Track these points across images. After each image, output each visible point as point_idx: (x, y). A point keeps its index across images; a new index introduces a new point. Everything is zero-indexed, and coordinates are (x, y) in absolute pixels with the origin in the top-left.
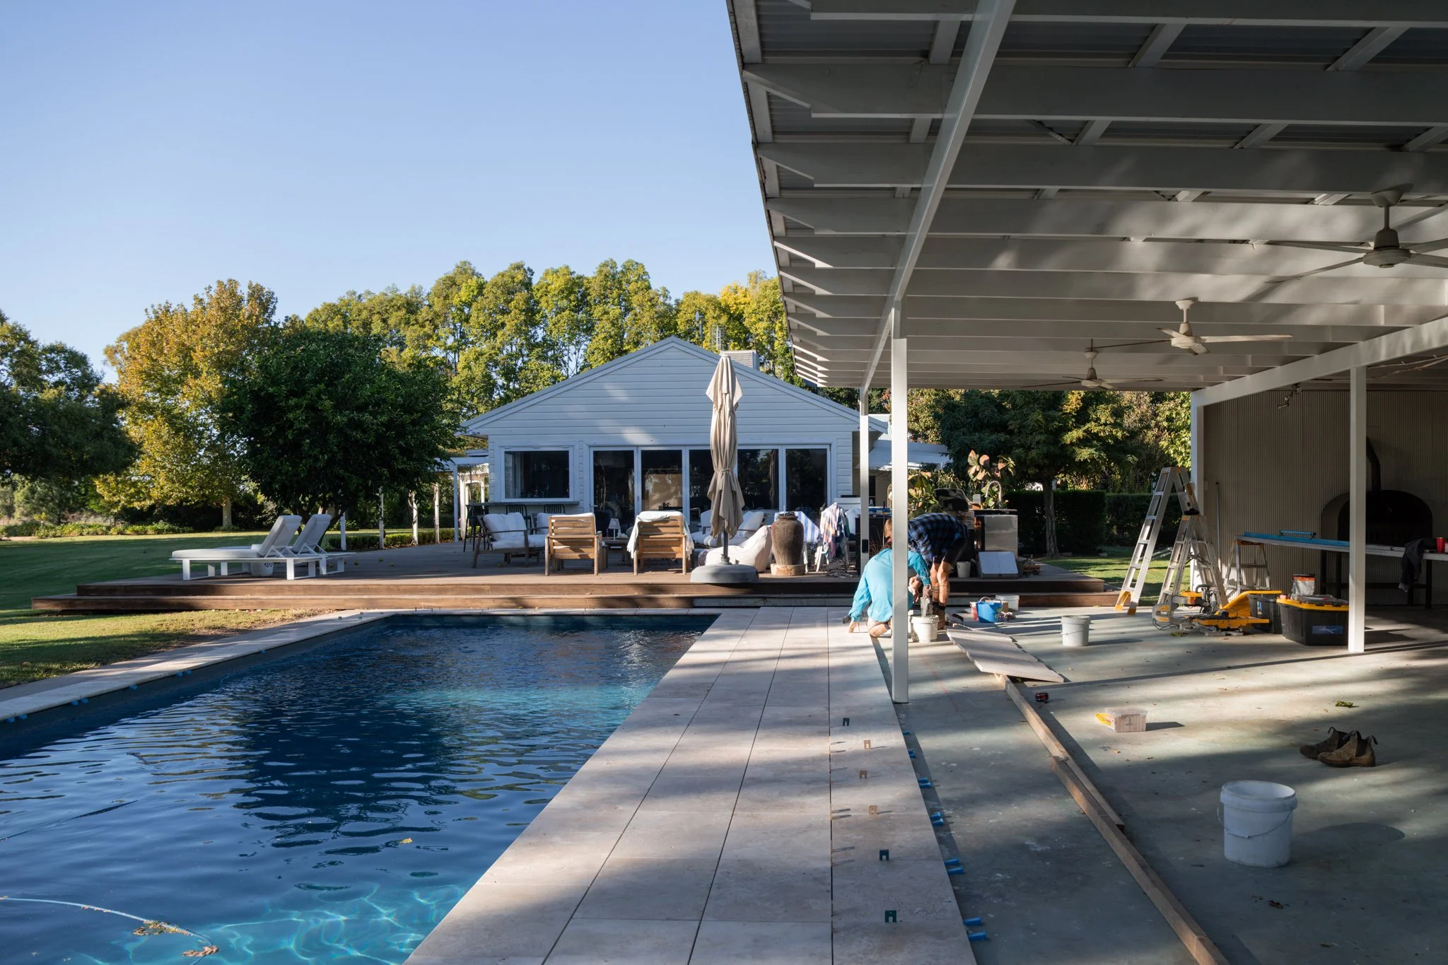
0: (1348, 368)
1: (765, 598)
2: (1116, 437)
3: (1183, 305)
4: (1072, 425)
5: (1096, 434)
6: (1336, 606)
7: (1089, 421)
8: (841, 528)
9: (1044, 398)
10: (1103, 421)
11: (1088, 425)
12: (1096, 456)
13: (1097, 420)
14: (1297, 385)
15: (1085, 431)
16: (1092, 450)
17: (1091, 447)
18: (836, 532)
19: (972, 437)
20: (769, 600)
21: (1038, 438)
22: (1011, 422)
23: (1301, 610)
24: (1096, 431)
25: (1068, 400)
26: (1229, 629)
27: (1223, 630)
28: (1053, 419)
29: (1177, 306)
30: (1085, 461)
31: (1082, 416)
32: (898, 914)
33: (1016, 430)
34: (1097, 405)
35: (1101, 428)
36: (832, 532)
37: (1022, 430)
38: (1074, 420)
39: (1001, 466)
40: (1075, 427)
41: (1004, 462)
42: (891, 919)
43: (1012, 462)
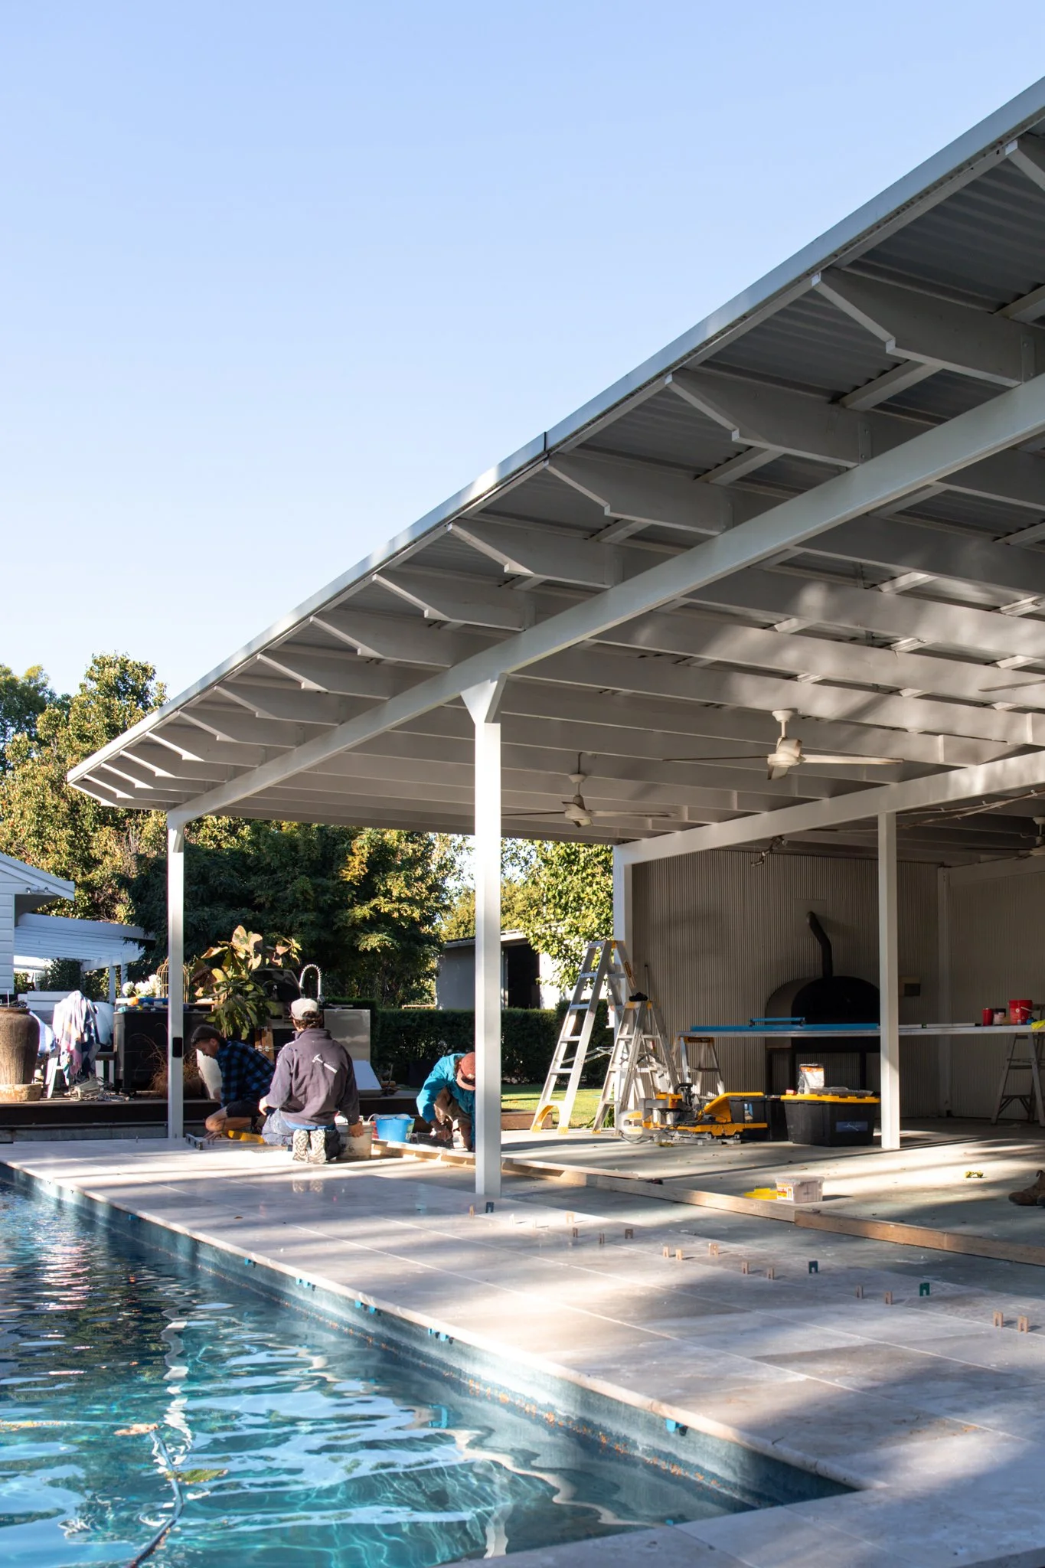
0: (872, 815)
1: (13, 1130)
2: (414, 918)
3: (781, 716)
4: (352, 900)
5: (388, 915)
6: (861, 1097)
7: (375, 896)
8: (90, 1030)
9: (309, 859)
10: (395, 893)
11: (374, 902)
12: (388, 944)
13: (388, 893)
14: (780, 837)
15: (371, 909)
16: (383, 936)
17: (379, 932)
18: (82, 1035)
19: (199, 913)
20: (18, 1132)
21: (305, 917)
22: (259, 893)
23: (822, 1103)
24: (386, 910)
25: (347, 864)
26: (723, 1136)
27: (718, 1137)
28: (325, 890)
29: (774, 718)
30: (374, 950)
31: (366, 890)
32: (931, 1286)
33: (267, 905)
34: (384, 872)
35: (396, 905)
36: (76, 1035)
37: (276, 904)
38: (355, 893)
39: (281, 950)
40: (358, 903)
41: (285, 944)
42: (925, 1292)
43: (298, 946)
